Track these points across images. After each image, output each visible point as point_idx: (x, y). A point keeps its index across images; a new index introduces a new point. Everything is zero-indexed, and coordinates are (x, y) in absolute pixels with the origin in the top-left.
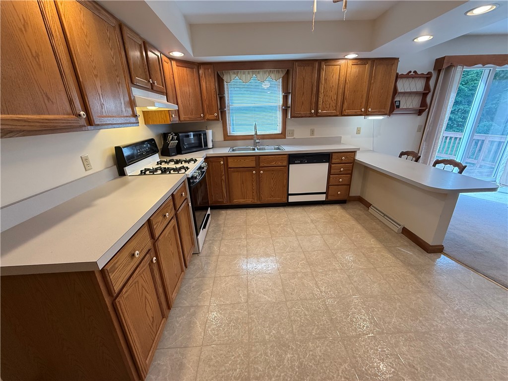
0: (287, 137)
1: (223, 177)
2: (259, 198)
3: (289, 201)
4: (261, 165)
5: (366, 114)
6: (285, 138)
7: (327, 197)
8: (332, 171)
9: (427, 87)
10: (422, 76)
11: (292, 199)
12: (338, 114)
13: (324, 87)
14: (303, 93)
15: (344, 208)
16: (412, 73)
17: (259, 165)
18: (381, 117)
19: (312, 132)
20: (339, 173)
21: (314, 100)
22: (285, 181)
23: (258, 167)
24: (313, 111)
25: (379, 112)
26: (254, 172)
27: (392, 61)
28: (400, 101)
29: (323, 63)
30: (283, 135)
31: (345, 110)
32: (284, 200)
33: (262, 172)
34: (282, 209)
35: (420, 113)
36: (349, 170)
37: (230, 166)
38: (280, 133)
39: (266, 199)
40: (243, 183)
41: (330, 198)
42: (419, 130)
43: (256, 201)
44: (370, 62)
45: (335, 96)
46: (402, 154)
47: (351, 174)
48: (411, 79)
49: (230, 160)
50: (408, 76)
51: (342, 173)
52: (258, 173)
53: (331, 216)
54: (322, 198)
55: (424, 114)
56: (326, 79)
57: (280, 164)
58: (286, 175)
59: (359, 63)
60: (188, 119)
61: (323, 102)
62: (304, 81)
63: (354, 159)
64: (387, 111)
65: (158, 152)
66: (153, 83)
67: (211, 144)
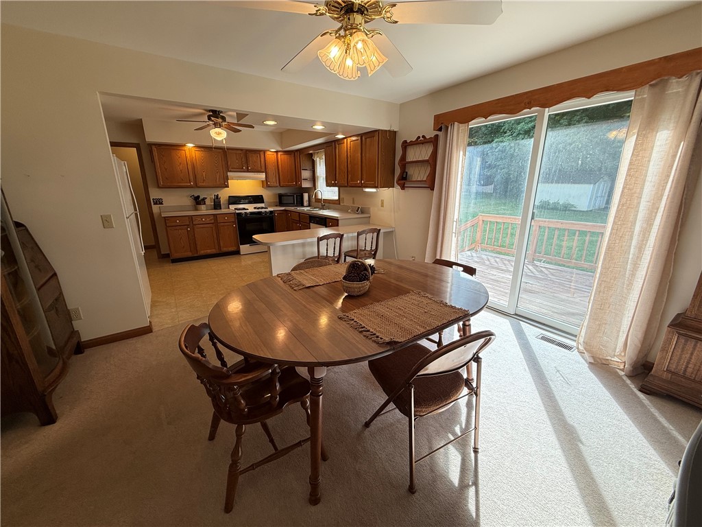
0: (341, 204)
10: (430, 140)
12: (347, 185)
14: (330, 167)
17: (300, 220)
24: (333, 182)
28: (407, 172)
29: (336, 143)
30: (338, 202)
31: (349, 182)
33: (300, 225)
44: (360, 138)
45: (344, 169)
48: (420, 146)
50: (417, 142)
60: (285, 185)
61: (338, 174)
62: (329, 158)
64: (375, 182)
65: (263, 202)
66: (248, 169)
67: (306, 203)
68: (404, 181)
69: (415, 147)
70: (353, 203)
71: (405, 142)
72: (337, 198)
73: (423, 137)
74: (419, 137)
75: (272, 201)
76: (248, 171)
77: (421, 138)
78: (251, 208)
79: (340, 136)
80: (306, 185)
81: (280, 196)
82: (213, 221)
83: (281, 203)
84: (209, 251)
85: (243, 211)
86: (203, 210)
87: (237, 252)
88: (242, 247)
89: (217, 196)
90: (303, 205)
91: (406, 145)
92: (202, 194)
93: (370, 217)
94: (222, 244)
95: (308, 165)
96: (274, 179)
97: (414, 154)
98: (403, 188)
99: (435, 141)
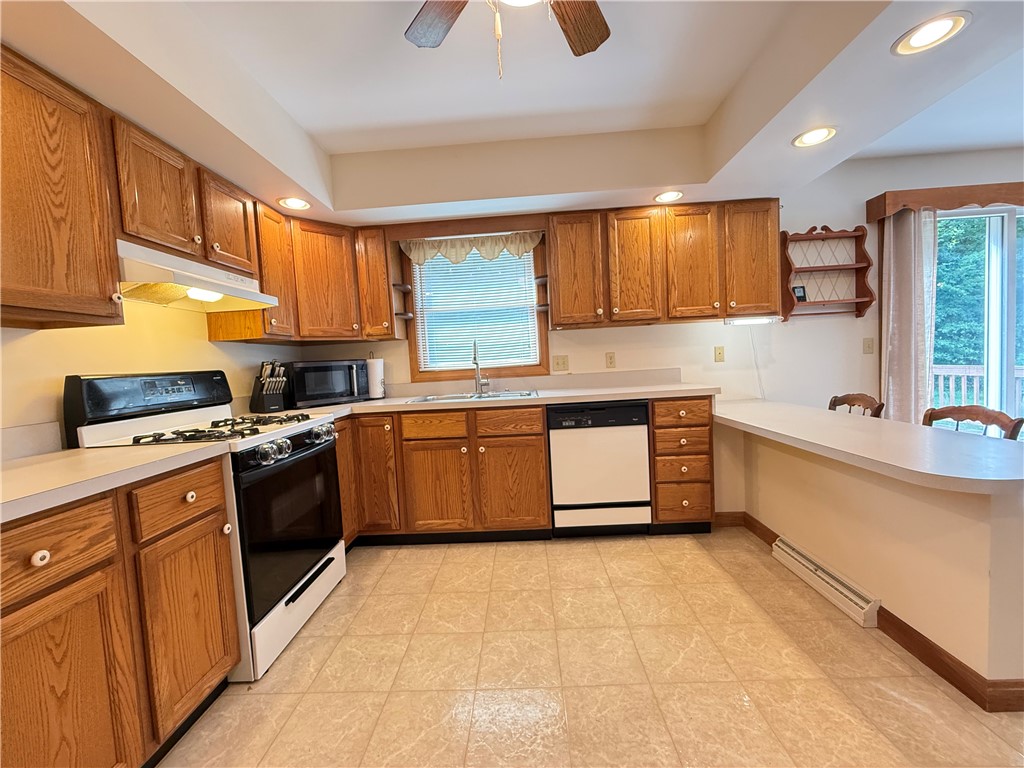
0: (552, 372)
1: (391, 463)
2: (479, 516)
3: (556, 526)
4: (481, 431)
5: (727, 313)
6: (549, 374)
7: (654, 515)
8: (660, 446)
9: (861, 255)
10: (842, 236)
11: (563, 520)
12: (660, 315)
13: (621, 262)
14: (575, 275)
15: (703, 545)
16: (819, 231)
17: (476, 432)
18: (764, 320)
19: (611, 360)
20: (676, 450)
21: (601, 288)
22: (542, 473)
23: (472, 437)
24: (600, 311)
25: (757, 308)
26: (464, 450)
27: (764, 206)
28: (803, 287)
29: (612, 216)
30: (542, 368)
31: (674, 307)
32: (543, 523)
33: (482, 449)
34: (538, 548)
35: (859, 310)
36: (703, 443)
37: (406, 435)
38: (538, 362)
39: (496, 521)
40: (438, 478)
41: (665, 517)
42: (867, 349)
43: (471, 525)
44: (714, 209)
45: (648, 279)
46: (835, 403)
47: (710, 453)
48: (819, 244)
49: (406, 421)
50: (810, 236)
51: (685, 449)
52: (473, 453)
53: (667, 569)
54: (643, 516)
55: (871, 312)
56: (623, 246)
57: (525, 429)
58: (543, 455)
59: (690, 212)
60: (320, 334)
61: (621, 292)
62: (574, 252)
63: (712, 416)
64: (775, 306)
65: (230, 401)
67: (377, 390)
69: (805, 245)
71: (784, 235)
72: (534, 358)
73: (825, 228)
74: (815, 228)
80: (398, 331)
90: (367, 397)
91: (786, 239)
95: (396, 275)
96: (283, 312)
98: (788, 316)
99: (858, 236)
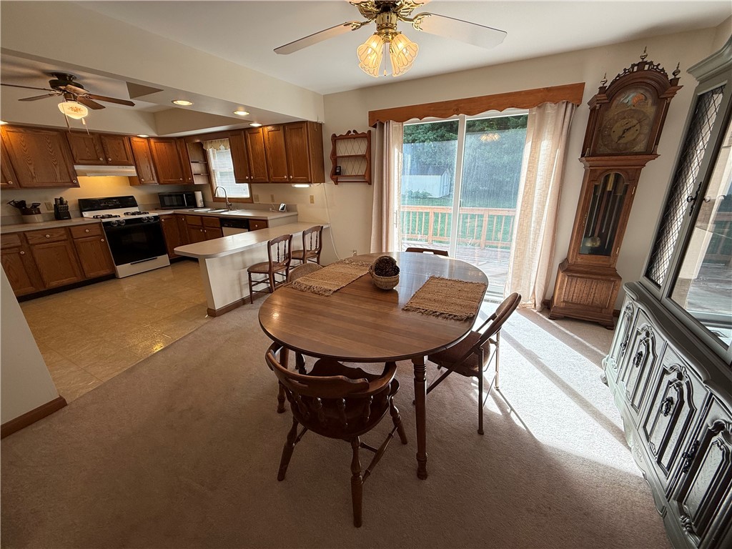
0: (254, 202)
4: (205, 225)
10: (363, 136)
12: (267, 181)
13: (252, 155)
14: (240, 160)
19: (273, 198)
24: (247, 177)
25: (301, 179)
26: (201, 230)
27: (300, 126)
29: (246, 132)
30: (251, 200)
31: (272, 177)
33: (205, 231)
35: (370, 181)
37: (188, 223)
38: (249, 197)
44: (281, 128)
45: (262, 163)
48: (352, 141)
49: (187, 218)
50: (348, 137)
56: (252, 147)
57: (216, 225)
59: (273, 129)
60: (167, 182)
61: (254, 169)
62: (238, 149)
64: (308, 178)
65: (137, 206)
66: (106, 159)
67: (200, 204)
68: (337, 175)
69: (346, 141)
70: (273, 200)
71: (334, 136)
72: (248, 195)
73: (354, 131)
74: (349, 132)
75: (148, 203)
76: (107, 163)
77: (352, 133)
78: (120, 214)
79: (255, 125)
80: (198, 181)
81: (161, 197)
82: (65, 237)
83: (163, 206)
84: (65, 281)
85: (113, 220)
86: (39, 222)
87: (113, 276)
88: (120, 268)
89: (61, 199)
90: (196, 207)
91: (335, 139)
92: (30, 198)
93: (297, 215)
94: (85, 267)
95: (199, 157)
96: (150, 175)
97: (345, 149)
98: (336, 183)
99: (367, 136)
